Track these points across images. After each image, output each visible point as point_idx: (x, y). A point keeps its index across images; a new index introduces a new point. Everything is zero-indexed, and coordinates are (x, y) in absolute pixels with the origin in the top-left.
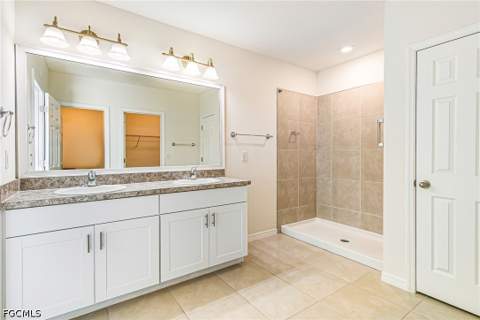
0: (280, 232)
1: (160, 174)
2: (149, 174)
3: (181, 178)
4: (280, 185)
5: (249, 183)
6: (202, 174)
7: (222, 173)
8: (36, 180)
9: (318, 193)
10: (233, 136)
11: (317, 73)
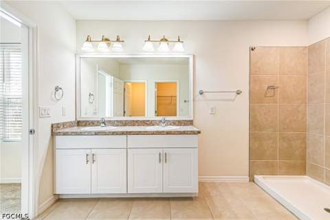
0: (252, 180)
1: (144, 121)
2: (137, 121)
3: (158, 125)
4: (253, 137)
5: (199, 132)
6: (174, 123)
7: (191, 123)
8: (83, 122)
9: (308, 150)
10: (201, 93)
11: (307, 20)
